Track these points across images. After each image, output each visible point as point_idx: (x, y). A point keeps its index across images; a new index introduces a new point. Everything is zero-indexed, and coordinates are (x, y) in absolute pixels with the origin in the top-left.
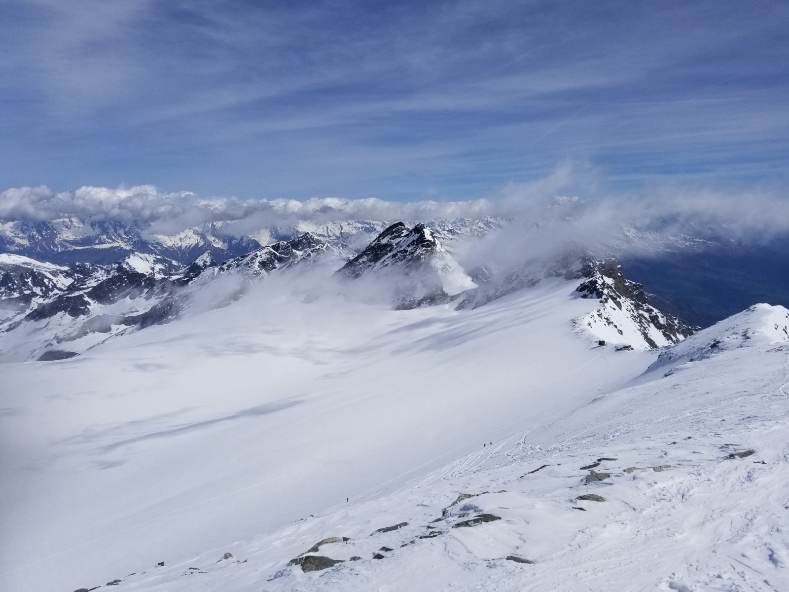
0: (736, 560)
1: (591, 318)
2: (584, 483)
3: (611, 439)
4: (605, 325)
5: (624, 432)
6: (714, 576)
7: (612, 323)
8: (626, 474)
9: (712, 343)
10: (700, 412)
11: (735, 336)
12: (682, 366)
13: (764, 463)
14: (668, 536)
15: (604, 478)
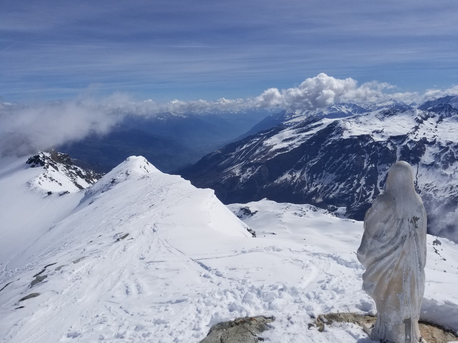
0: (109, 301)
1: (40, 179)
2: (30, 287)
3: (62, 249)
4: (50, 182)
5: (70, 242)
6: (95, 317)
7: (54, 180)
8: (57, 271)
9: (112, 180)
10: (110, 219)
11: (122, 175)
12: (98, 196)
13: (132, 239)
14: (73, 303)
15: (43, 279)
